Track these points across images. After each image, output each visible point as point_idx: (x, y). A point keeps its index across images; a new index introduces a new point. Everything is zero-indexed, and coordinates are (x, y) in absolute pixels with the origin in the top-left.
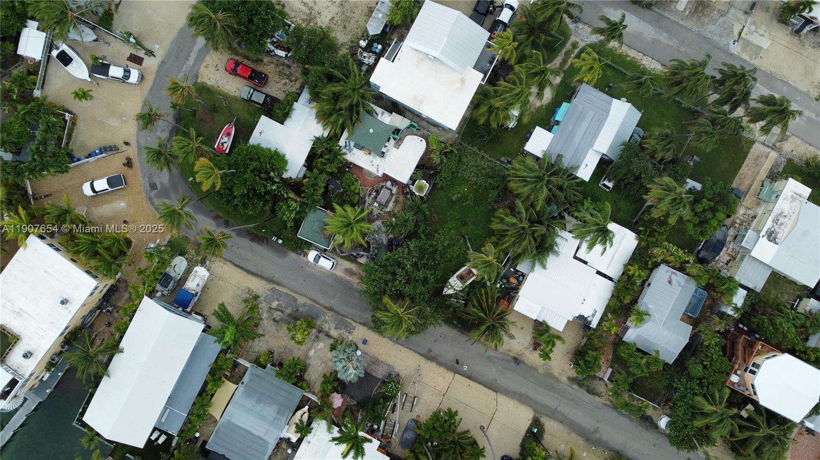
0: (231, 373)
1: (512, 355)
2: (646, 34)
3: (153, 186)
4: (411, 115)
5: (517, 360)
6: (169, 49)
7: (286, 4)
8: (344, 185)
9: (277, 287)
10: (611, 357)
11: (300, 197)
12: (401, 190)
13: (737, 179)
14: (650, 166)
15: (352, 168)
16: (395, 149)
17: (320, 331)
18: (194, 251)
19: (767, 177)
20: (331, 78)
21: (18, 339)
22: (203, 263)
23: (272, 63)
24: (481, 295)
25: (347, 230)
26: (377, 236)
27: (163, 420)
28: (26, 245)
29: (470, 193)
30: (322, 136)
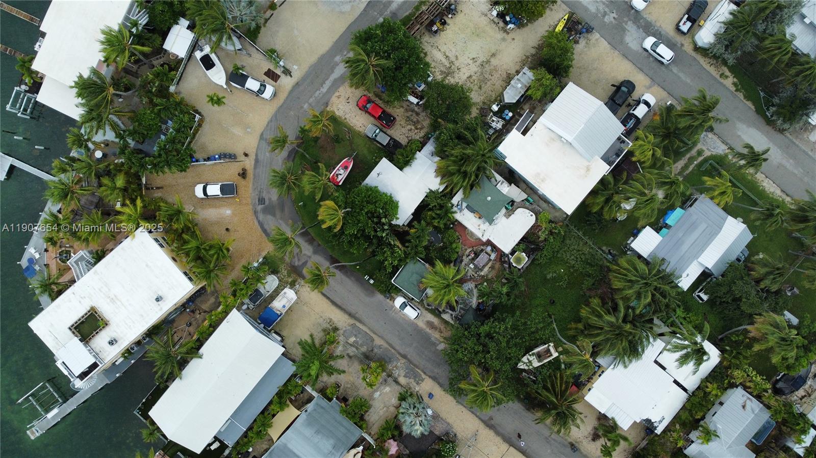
0: (296, 397)
1: (571, 441)
3: (261, 201)
4: (524, 186)
5: (573, 447)
6: (306, 72)
7: (428, 53)
8: (445, 240)
9: (358, 324)
12: (500, 257)
14: (753, 292)
15: (456, 225)
16: (504, 218)
17: (389, 376)
18: (286, 272)
20: (462, 139)
21: (107, 325)
22: (292, 285)
23: (403, 107)
25: (445, 292)
27: (222, 430)
28: (134, 236)
29: (565, 274)
30: (437, 191)
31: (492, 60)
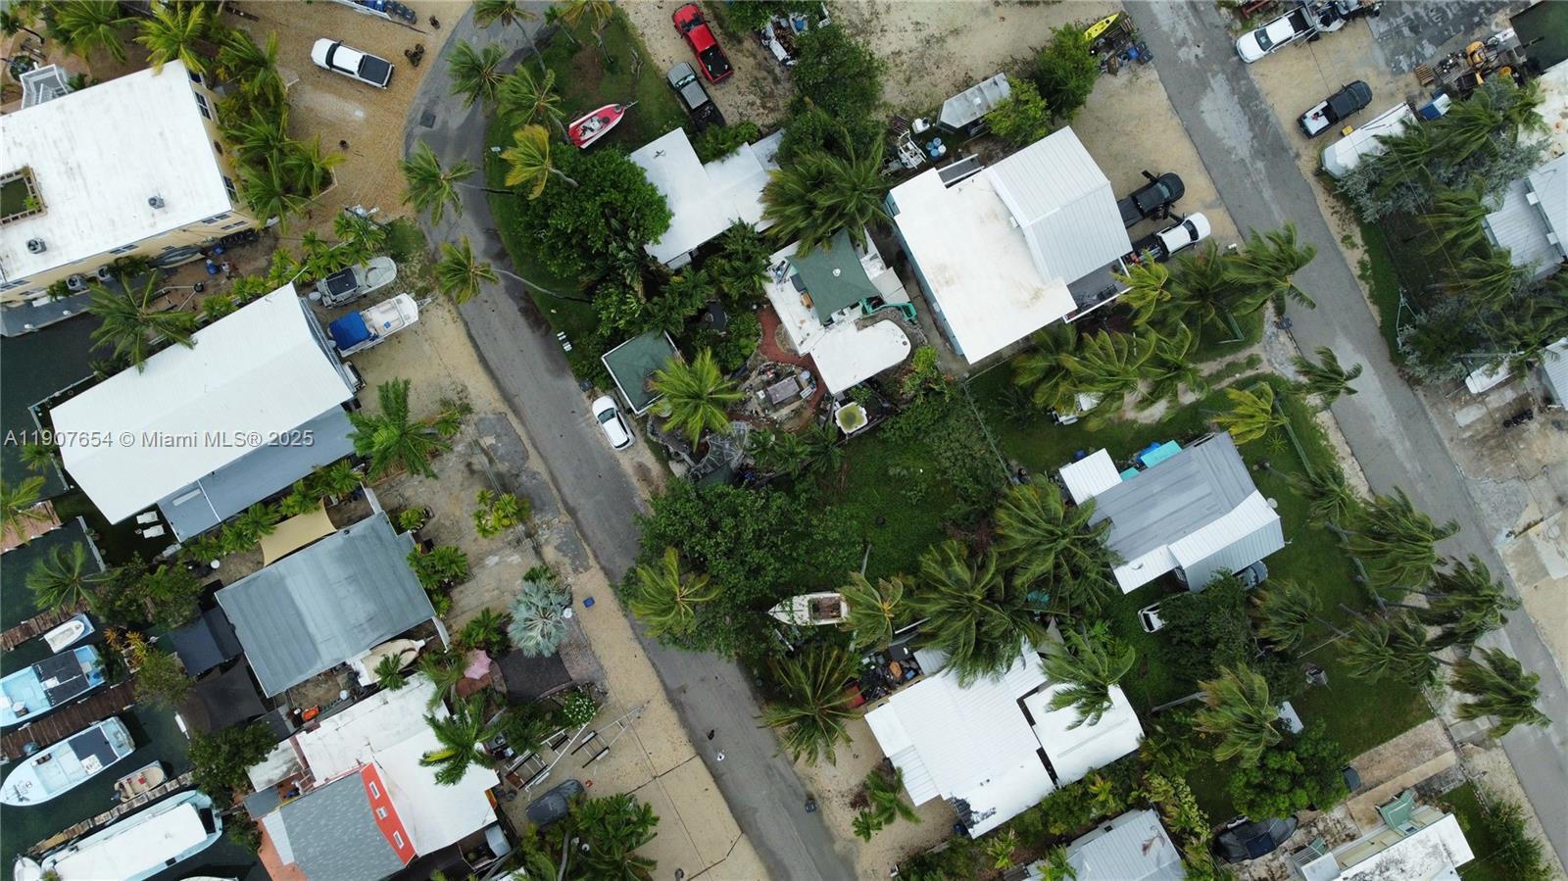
0: (340, 503)
1: (810, 788)
2: (1379, 423)
3: (428, 119)
4: (915, 290)
5: (811, 802)
8: (732, 327)
9: (511, 417)
11: (649, 299)
12: (818, 398)
13: (1365, 756)
14: (1243, 638)
15: (764, 310)
16: (853, 327)
17: (529, 535)
18: (419, 267)
19: (1415, 786)
20: (832, 144)
21: (40, 211)
22: (420, 295)
23: (755, 56)
24: (828, 656)
25: (687, 404)
26: (727, 446)
27: (177, 503)
28: (160, 71)
29: (924, 481)
30: (753, 227)
31: (950, 40)
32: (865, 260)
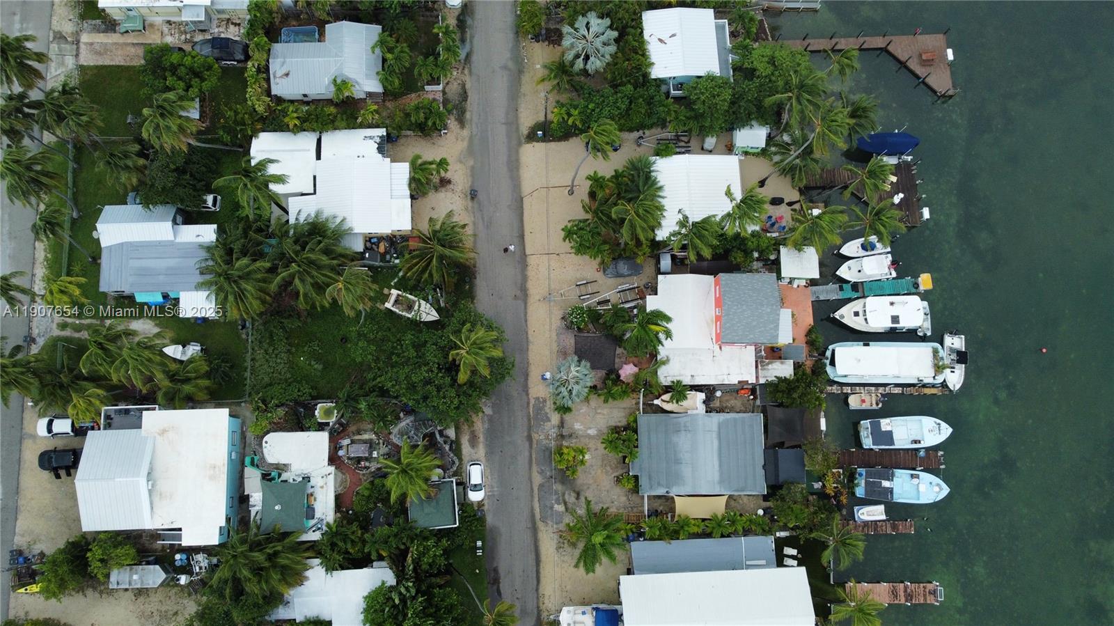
0: (667, 514)
1: (470, 204)
8: (371, 506)
9: (538, 516)
10: (413, 95)
12: (342, 435)
13: (134, 63)
16: (292, 467)
17: (562, 436)
19: (115, 32)
24: (415, 274)
27: (763, 562)
29: (304, 351)
30: (321, 564)
32: (259, 508)
